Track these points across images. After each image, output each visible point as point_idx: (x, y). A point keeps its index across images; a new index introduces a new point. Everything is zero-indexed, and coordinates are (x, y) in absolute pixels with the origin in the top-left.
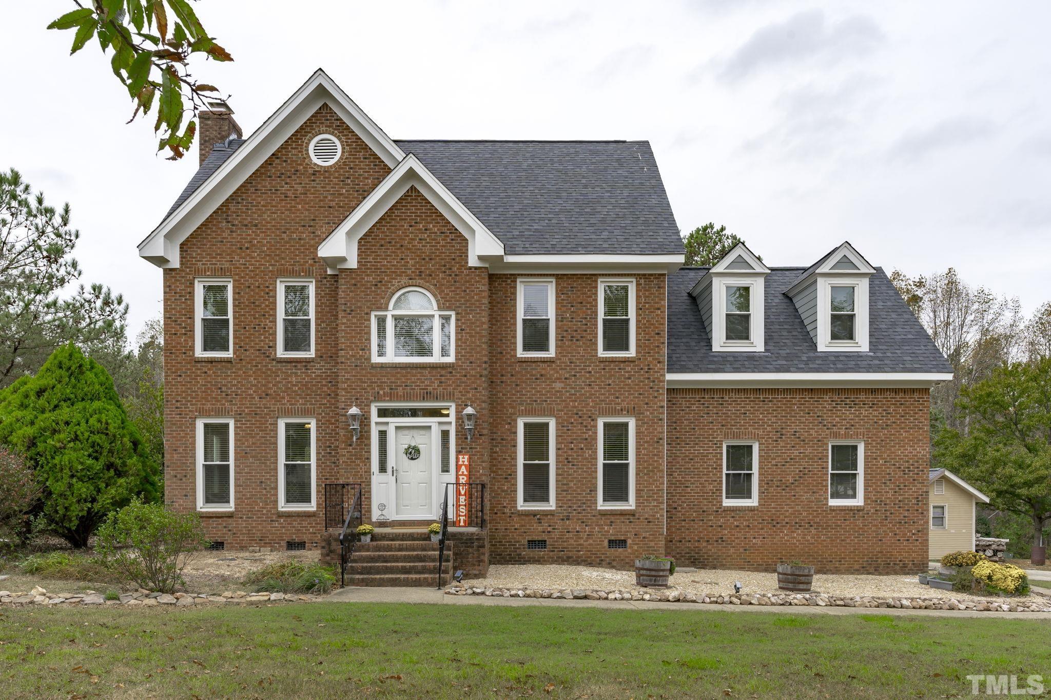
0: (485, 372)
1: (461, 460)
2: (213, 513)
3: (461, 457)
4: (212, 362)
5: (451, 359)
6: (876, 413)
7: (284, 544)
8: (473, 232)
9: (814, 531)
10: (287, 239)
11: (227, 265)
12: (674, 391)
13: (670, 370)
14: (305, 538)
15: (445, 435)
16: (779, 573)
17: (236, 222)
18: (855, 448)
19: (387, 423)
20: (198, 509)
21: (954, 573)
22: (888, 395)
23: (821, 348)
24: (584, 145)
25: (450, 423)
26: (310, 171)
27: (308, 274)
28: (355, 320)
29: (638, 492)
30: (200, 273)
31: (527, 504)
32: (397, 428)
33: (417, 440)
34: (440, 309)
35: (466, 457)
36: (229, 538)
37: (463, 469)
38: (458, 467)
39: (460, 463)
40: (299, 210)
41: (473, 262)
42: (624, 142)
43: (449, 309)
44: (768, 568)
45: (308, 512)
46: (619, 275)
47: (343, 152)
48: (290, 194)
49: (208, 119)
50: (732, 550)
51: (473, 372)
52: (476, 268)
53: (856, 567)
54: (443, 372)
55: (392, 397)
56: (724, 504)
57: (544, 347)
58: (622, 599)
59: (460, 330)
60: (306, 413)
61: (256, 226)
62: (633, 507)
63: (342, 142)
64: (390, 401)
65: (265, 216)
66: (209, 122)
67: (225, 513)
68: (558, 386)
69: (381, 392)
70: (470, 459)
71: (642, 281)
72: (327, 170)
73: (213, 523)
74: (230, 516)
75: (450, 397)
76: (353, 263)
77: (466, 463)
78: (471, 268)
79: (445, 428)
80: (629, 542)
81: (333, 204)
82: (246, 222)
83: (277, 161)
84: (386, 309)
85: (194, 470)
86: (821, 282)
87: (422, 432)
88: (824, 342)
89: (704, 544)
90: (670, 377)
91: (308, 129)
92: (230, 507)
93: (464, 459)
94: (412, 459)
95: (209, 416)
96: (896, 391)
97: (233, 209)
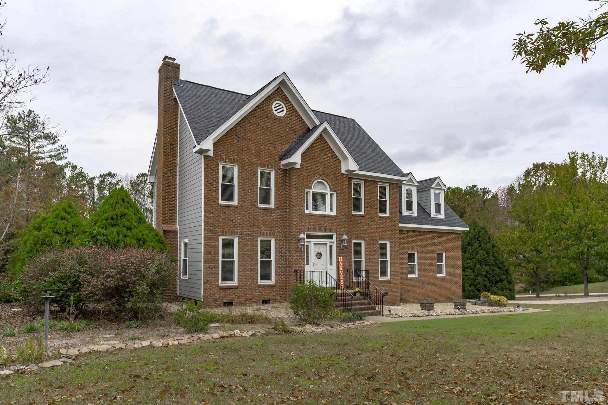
0: (347, 220)
1: (340, 259)
2: (227, 286)
3: (339, 258)
4: (228, 207)
5: (334, 213)
6: (448, 242)
7: (261, 301)
8: (346, 158)
9: (433, 287)
10: (263, 149)
11: (236, 158)
12: (402, 230)
13: (400, 222)
14: (271, 298)
15: (331, 247)
16: (454, 303)
17: (240, 137)
19: (310, 242)
20: (220, 285)
21: (486, 300)
22: (451, 235)
23: (432, 216)
25: (333, 242)
26: (273, 118)
27: (272, 167)
28: (299, 192)
29: (391, 272)
30: (222, 160)
32: (315, 244)
33: (322, 250)
34: (331, 190)
35: (341, 258)
36: (235, 300)
37: (341, 263)
38: (338, 262)
39: (340, 260)
40: (268, 135)
41: (343, 171)
42: (347, 118)
43: (334, 191)
45: (271, 285)
46: (384, 182)
47: (287, 111)
48: (264, 127)
49: (169, 66)
51: (343, 220)
52: (344, 174)
53: (445, 300)
54: (333, 219)
55: (314, 230)
56: (409, 277)
59: (338, 201)
60: (271, 235)
61: (249, 140)
62: (389, 279)
63: (286, 107)
64: (313, 231)
65: (253, 135)
66: (170, 68)
67: (233, 286)
68: (366, 227)
69: (310, 227)
70: (343, 258)
71: (392, 186)
72: (280, 118)
73: (228, 292)
74: (236, 288)
75: (334, 230)
76: (298, 166)
77: (342, 260)
78: (342, 174)
79: (331, 244)
80: (389, 293)
81: (283, 135)
82: (245, 137)
83: (259, 110)
84: (311, 188)
85: (218, 264)
86: (432, 190)
87: (323, 246)
90: (401, 225)
91: (272, 97)
92: (235, 282)
93: (341, 259)
94: (319, 258)
95: (226, 235)
96: (453, 233)
97: (239, 129)
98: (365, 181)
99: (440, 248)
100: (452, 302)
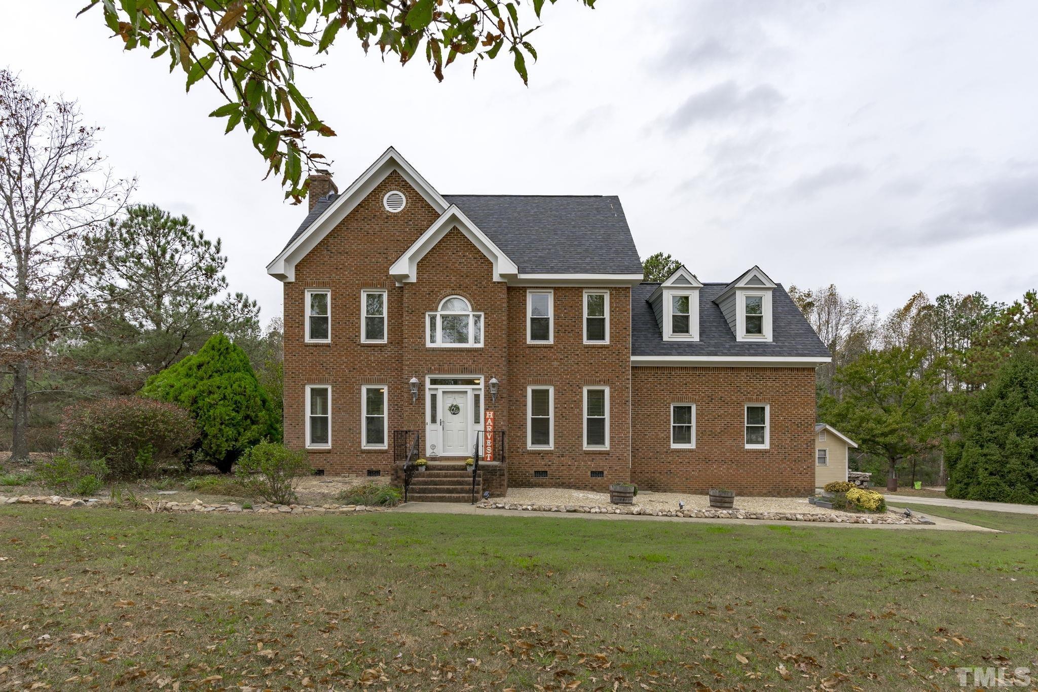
0: (505, 354)
1: (488, 415)
2: (317, 450)
3: (488, 413)
4: (316, 346)
5: (481, 345)
6: (777, 385)
7: (365, 471)
8: (496, 257)
9: (735, 467)
10: (368, 262)
11: (327, 280)
12: (636, 368)
13: (634, 354)
14: (380, 468)
15: (477, 397)
16: (710, 496)
17: (333, 251)
18: (763, 409)
19: (437, 389)
20: (307, 447)
21: (833, 496)
22: (786, 372)
23: (739, 339)
24: (573, 199)
25: (480, 389)
26: (385, 216)
27: (383, 286)
28: (414, 318)
29: (612, 438)
30: (308, 285)
31: (534, 446)
32: (444, 392)
33: (458, 401)
34: (473, 310)
35: (492, 413)
36: (327, 467)
37: (489, 421)
38: (486, 420)
39: (488, 417)
40: (376, 242)
41: (496, 278)
42: (601, 196)
43: (479, 310)
44: (703, 492)
45: (383, 450)
46: (597, 288)
47: (407, 203)
48: (370, 231)
49: (315, 181)
50: (677, 479)
51: (496, 355)
52: (498, 283)
53: (765, 491)
54: (476, 354)
55: (440, 371)
56: (672, 447)
57: (546, 337)
58: (601, 513)
59: (487, 325)
60: (381, 381)
61: (347, 253)
62: (608, 449)
63: (406, 196)
64: (439, 373)
65: (353, 247)
66: (316, 183)
67: (325, 450)
68: (556, 363)
69: (433, 368)
70: (494, 414)
71: (614, 292)
72: (395, 215)
73: (317, 456)
74: (329, 452)
75: (480, 371)
76: (413, 279)
77: (492, 417)
78: (495, 283)
79: (477, 393)
80: (605, 473)
81: (400, 238)
82: (340, 251)
83: (362, 209)
84: (436, 310)
85: (304, 421)
86: (738, 293)
87: (461, 395)
88: (741, 334)
89: (658, 475)
90: (633, 358)
91: (383, 188)
92: (329, 446)
93: (490, 414)
94: (454, 414)
95: (315, 383)
96: (792, 369)
97: (331, 241)
98: (555, 289)
99: (754, 397)
100: (707, 494)
